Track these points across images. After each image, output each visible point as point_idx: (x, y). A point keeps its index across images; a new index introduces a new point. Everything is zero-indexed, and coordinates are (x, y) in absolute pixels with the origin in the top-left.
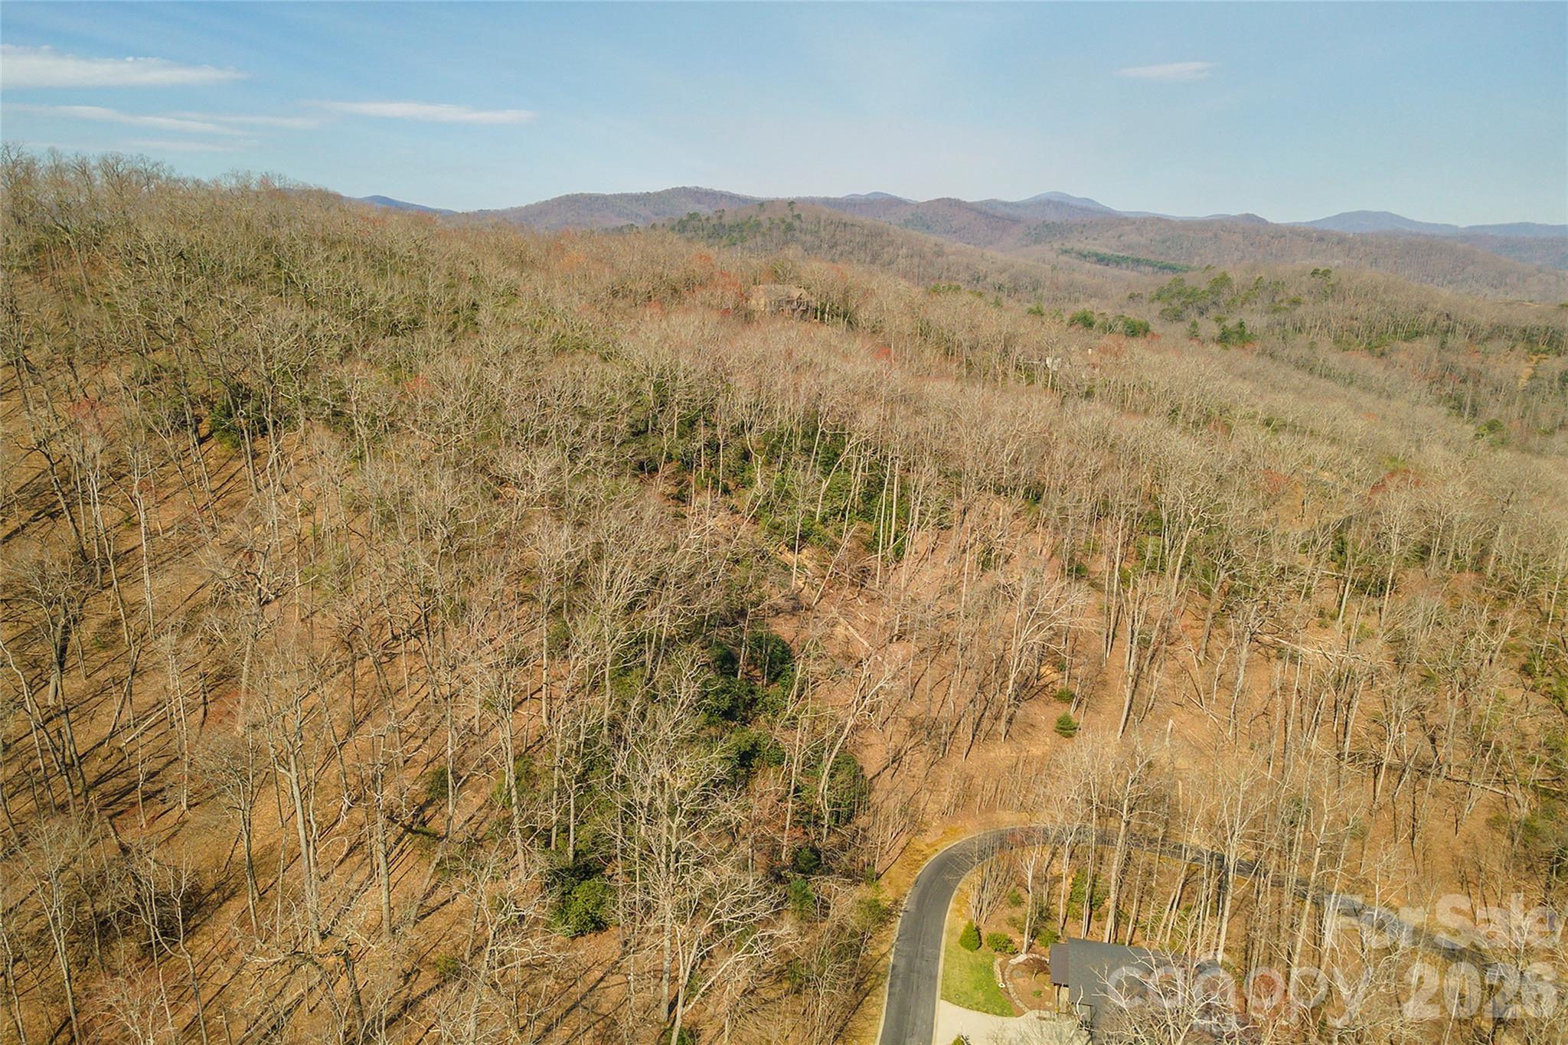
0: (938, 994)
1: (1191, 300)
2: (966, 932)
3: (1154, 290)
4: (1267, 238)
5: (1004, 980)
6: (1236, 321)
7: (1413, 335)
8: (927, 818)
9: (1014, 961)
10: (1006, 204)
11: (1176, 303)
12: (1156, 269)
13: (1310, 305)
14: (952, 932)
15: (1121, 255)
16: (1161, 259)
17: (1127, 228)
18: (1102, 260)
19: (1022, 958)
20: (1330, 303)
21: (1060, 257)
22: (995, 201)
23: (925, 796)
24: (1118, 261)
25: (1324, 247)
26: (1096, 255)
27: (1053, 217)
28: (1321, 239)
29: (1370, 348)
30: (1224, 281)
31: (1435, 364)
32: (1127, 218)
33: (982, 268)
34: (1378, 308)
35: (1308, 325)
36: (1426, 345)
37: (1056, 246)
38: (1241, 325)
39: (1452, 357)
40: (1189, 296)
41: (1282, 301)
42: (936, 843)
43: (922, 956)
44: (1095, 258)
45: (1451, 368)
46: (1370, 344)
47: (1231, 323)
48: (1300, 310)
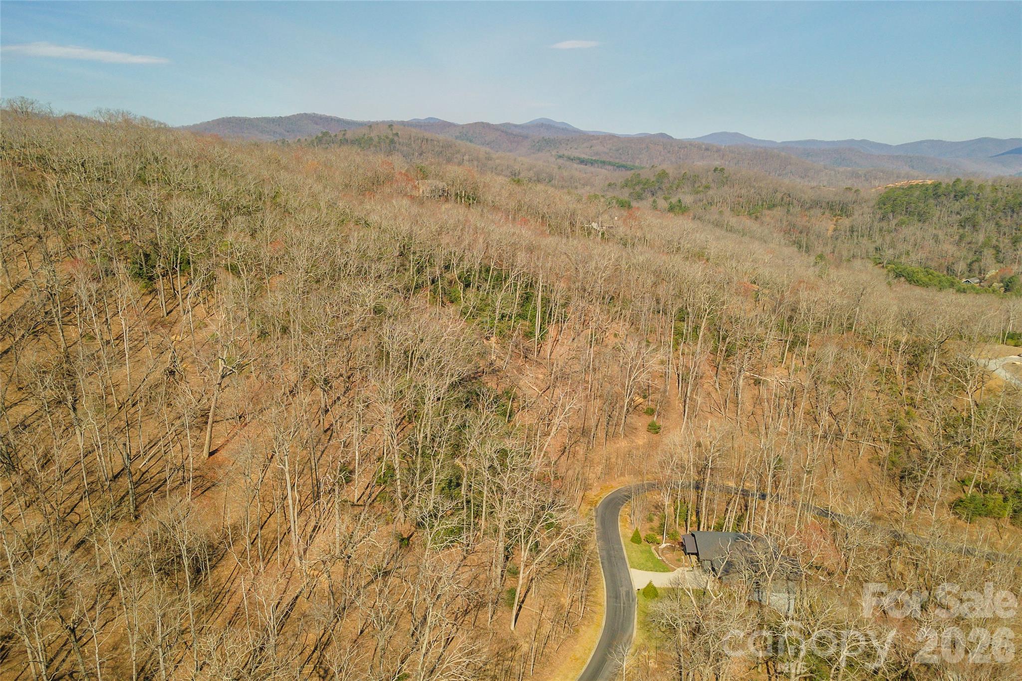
0: (628, 566)
1: (646, 187)
2: (631, 535)
3: (621, 181)
5: (660, 556)
6: (676, 199)
7: (772, 207)
8: (591, 482)
11: (637, 188)
13: (715, 189)
14: (625, 536)
15: (594, 158)
17: (595, 142)
18: (582, 162)
19: (664, 545)
20: (726, 188)
21: (558, 160)
25: (715, 156)
27: (547, 134)
30: (663, 175)
32: (593, 136)
34: (752, 191)
35: (715, 201)
37: (553, 153)
38: (680, 201)
39: (793, 219)
40: (644, 184)
41: (699, 187)
42: (599, 494)
44: (578, 161)
45: (793, 225)
46: (750, 211)
48: (711, 192)
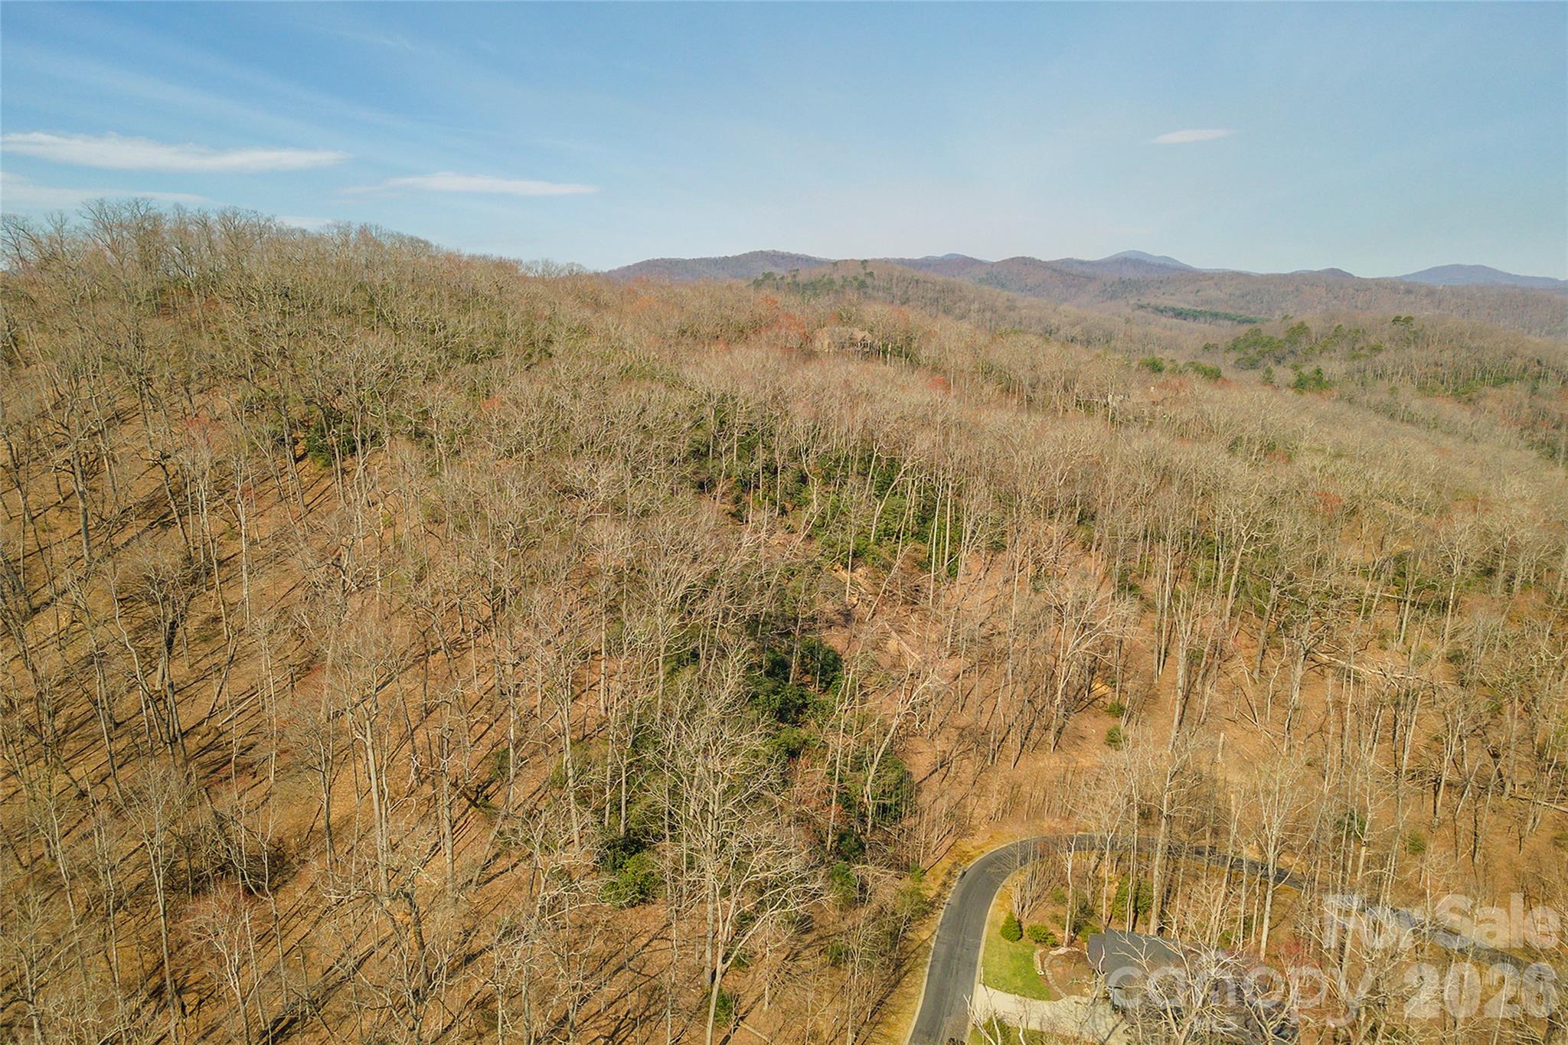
0: (977, 979)
1: (1267, 349)
2: (1006, 922)
3: (1230, 340)
4: (1351, 291)
5: (1043, 967)
6: (1313, 368)
7: (1502, 381)
8: (975, 822)
9: (1053, 953)
10: (1082, 263)
11: (1251, 352)
12: (1235, 323)
13: (1392, 351)
14: (994, 924)
15: (1199, 309)
16: (1241, 312)
17: (1205, 283)
18: (1179, 314)
19: (1062, 950)
20: (1413, 350)
21: (1137, 312)
22: (1071, 260)
23: (972, 801)
24: (1195, 316)
25: (1413, 299)
26: (1173, 310)
27: (1129, 274)
28: (1409, 292)
29: (1456, 395)
30: (1302, 329)
31: (1525, 411)
32: (1204, 274)
33: (1054, 321)
34: (1464, 354)
35: (1389, 372)
36: (1518, 391)
37: (1132, 302)
38: (1319, 372)
39: (1543, 403)
40: (1265, 346)
41: (1362, 348)
42: (982, 845)
43: (963, 944)
44: (1171, 313)
45: (1544, 414)
46: (1456, 390)
47: (1308, 370)
48: (1381, 357)
